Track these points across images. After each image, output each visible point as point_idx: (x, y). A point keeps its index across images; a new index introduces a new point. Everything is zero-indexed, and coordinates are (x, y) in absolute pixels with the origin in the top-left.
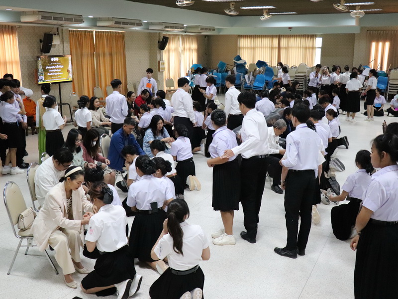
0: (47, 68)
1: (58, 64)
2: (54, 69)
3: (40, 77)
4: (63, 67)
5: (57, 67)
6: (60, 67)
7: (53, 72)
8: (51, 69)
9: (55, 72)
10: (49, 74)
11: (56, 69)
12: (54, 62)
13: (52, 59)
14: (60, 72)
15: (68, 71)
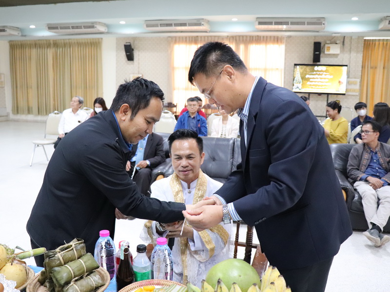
0: (307, 76)
1: (325, 73)
2: (317, 78)
3: (295, 84)
4: (332, 77)
5: (323, 76)
6: (327, 76)
7: (315, 82)
8: (313, 78)
9: (318, 82)
10: (309, 83)
11: (321, 78)
12: (318, 71)
13: (316, 68)
14: (327, 82)
15: (339, 82)
